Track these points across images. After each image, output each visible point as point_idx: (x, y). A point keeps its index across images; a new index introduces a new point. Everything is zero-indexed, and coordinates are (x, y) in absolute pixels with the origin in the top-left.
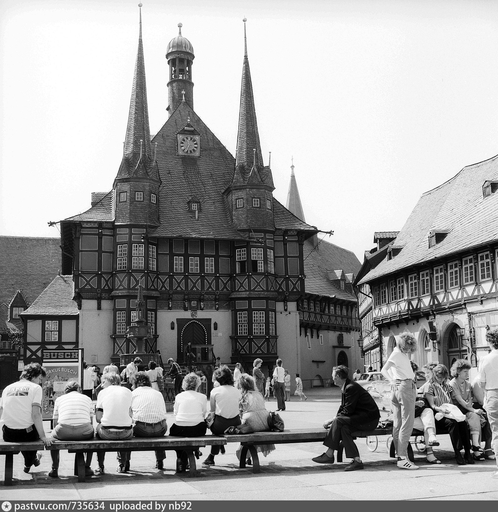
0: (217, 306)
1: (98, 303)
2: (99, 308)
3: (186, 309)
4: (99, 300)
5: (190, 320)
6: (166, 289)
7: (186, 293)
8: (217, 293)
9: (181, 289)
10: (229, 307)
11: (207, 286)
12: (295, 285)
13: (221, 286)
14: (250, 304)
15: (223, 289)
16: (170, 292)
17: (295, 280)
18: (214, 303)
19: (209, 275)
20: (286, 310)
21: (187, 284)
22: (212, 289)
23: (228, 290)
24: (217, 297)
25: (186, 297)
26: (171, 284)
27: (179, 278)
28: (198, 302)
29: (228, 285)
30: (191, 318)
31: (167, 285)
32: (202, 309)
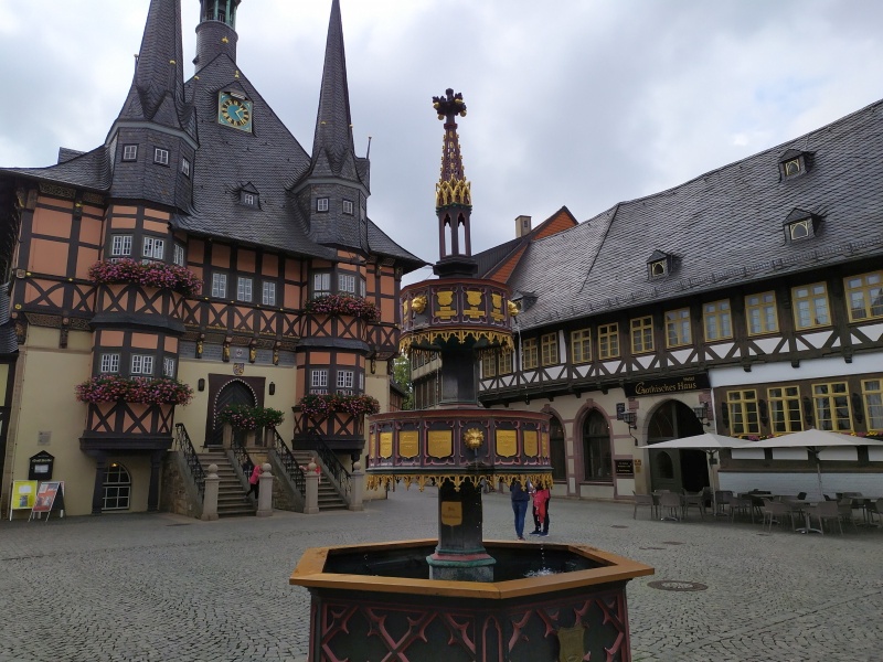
0: (276, 359)
1: (62, 336)
2: (63, 345)
3: (226, 360)
4: (65, 330)
5: (233, 377)
6: (195, 322)
7: (230, 332)
8: (279, 337)
9: (222, 325)
10: (293, 362)
11: (263, 325)
12: (388, 336)
13: (286, 327)
14: (333, 359)
15: (287, 333)
16: (203, 328)
17: (388, 330)
18: (271, 352)
19: (269, 308)
20: (373, 373)
21: (230, 319)
22: (272, 331)
23: (295, 334)
24: (279, 344)
25: (229, 339)
26: (205, 316)
27: (219, 307)
28: (247, 350)
29: (296, 328)
30: (233, 374)
31: (197, 315)
32: (252, 362)
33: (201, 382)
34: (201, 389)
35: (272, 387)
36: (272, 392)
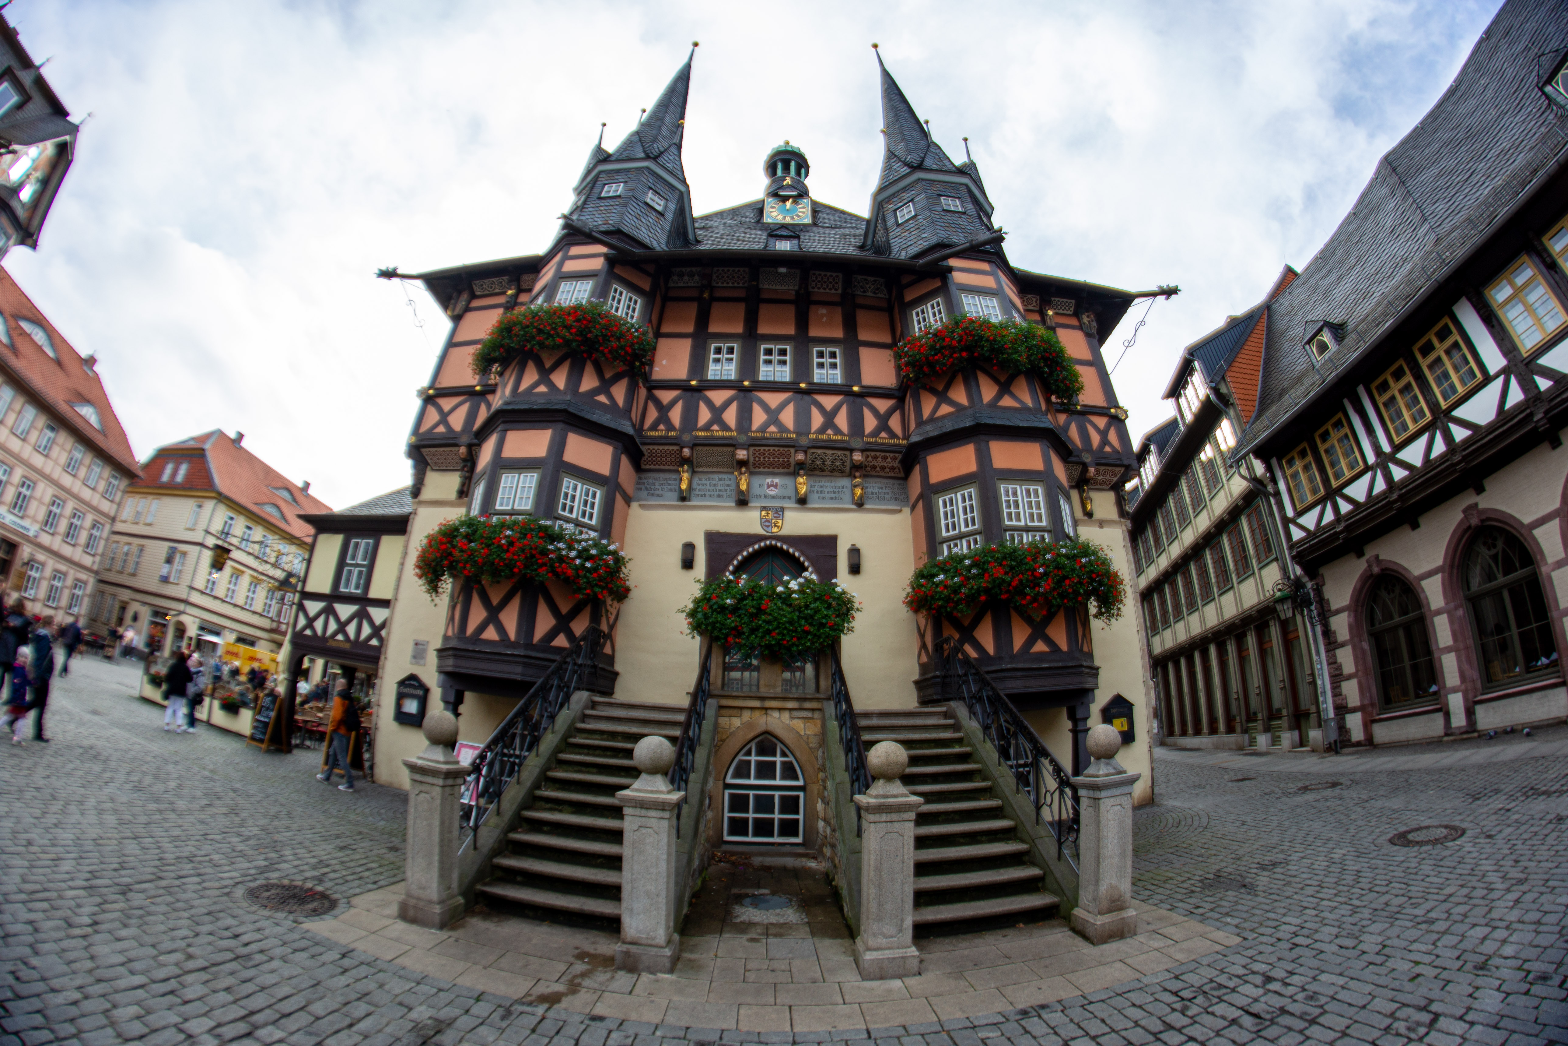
0: (858, 491)
1: (462, 482)
2: (460, 492)
3: (742, 502)
4: (467, 471)
5: (759, 538)
6: (670, 427)
7: (743, 439)
8: (856, 443)
9: (725, 427)
10: (902, 498)
11: (817, 420)
12: (1104, 434)
13: (870, 423)
14: (983, 458)
15: (875, 433)
16: (686, 438)
17: (1101, 422)
18: (845, 482)
19: (828, 390)
20: (1089, 515)
21: (745, 415)
22: (838, 431)
23: (893, 435)
24: (857, 457)
25: (742, 454)
26: (690, 415)
27: (718, 397)
28: (788, 481)
29: (895, 423)
30: (761, 531)
31: (676, 415)
32: (802, 501)
33: (689, 548)
34: (688, 564)
35: (855, 552)
36: (855, 569)
